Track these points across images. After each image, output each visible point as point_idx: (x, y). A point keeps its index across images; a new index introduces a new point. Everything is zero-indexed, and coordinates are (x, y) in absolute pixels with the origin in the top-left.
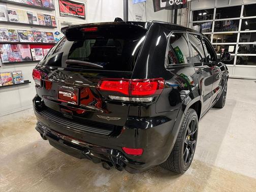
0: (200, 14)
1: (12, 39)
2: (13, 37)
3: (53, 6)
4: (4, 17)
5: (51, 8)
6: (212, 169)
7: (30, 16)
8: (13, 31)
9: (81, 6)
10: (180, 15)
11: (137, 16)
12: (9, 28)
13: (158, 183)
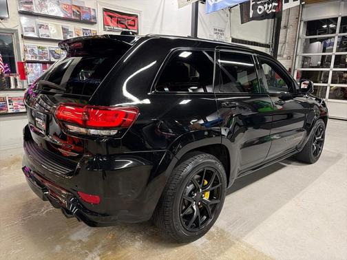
0: (325, 26)
1: (41, 58)
2: (43, 55)
3: (95, 18)
4: (34, 31)
5: (93, 21)
6: (234, 243)
7: (65, 31)
8: (43, 48)
9: (133, 18)
10: (286, 27)
11: (215, 30)
12: (39, 45)
13: (147, 249)
